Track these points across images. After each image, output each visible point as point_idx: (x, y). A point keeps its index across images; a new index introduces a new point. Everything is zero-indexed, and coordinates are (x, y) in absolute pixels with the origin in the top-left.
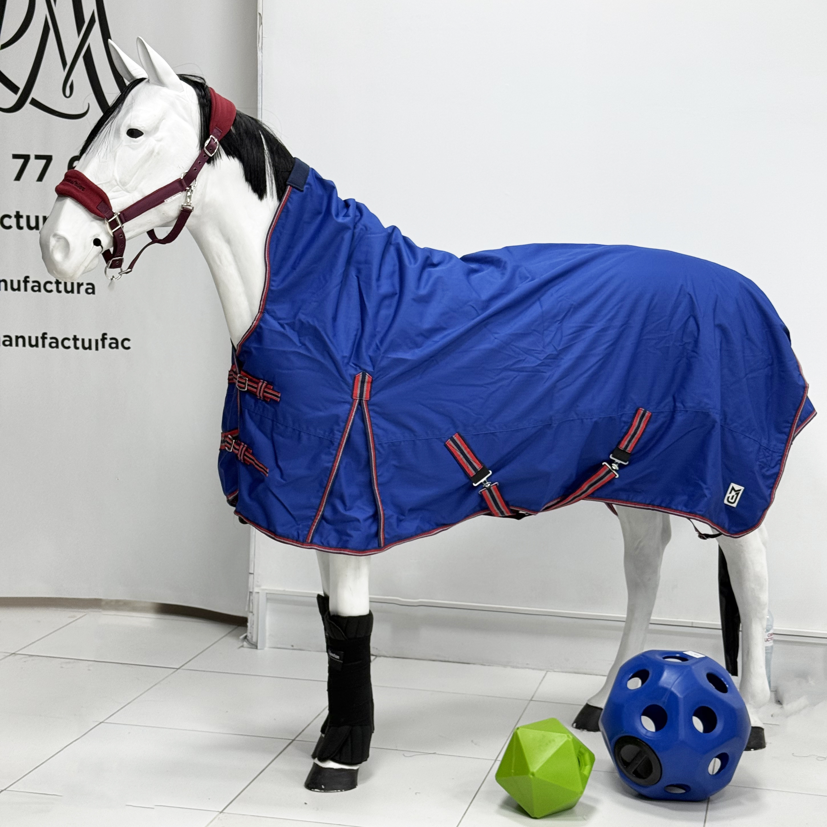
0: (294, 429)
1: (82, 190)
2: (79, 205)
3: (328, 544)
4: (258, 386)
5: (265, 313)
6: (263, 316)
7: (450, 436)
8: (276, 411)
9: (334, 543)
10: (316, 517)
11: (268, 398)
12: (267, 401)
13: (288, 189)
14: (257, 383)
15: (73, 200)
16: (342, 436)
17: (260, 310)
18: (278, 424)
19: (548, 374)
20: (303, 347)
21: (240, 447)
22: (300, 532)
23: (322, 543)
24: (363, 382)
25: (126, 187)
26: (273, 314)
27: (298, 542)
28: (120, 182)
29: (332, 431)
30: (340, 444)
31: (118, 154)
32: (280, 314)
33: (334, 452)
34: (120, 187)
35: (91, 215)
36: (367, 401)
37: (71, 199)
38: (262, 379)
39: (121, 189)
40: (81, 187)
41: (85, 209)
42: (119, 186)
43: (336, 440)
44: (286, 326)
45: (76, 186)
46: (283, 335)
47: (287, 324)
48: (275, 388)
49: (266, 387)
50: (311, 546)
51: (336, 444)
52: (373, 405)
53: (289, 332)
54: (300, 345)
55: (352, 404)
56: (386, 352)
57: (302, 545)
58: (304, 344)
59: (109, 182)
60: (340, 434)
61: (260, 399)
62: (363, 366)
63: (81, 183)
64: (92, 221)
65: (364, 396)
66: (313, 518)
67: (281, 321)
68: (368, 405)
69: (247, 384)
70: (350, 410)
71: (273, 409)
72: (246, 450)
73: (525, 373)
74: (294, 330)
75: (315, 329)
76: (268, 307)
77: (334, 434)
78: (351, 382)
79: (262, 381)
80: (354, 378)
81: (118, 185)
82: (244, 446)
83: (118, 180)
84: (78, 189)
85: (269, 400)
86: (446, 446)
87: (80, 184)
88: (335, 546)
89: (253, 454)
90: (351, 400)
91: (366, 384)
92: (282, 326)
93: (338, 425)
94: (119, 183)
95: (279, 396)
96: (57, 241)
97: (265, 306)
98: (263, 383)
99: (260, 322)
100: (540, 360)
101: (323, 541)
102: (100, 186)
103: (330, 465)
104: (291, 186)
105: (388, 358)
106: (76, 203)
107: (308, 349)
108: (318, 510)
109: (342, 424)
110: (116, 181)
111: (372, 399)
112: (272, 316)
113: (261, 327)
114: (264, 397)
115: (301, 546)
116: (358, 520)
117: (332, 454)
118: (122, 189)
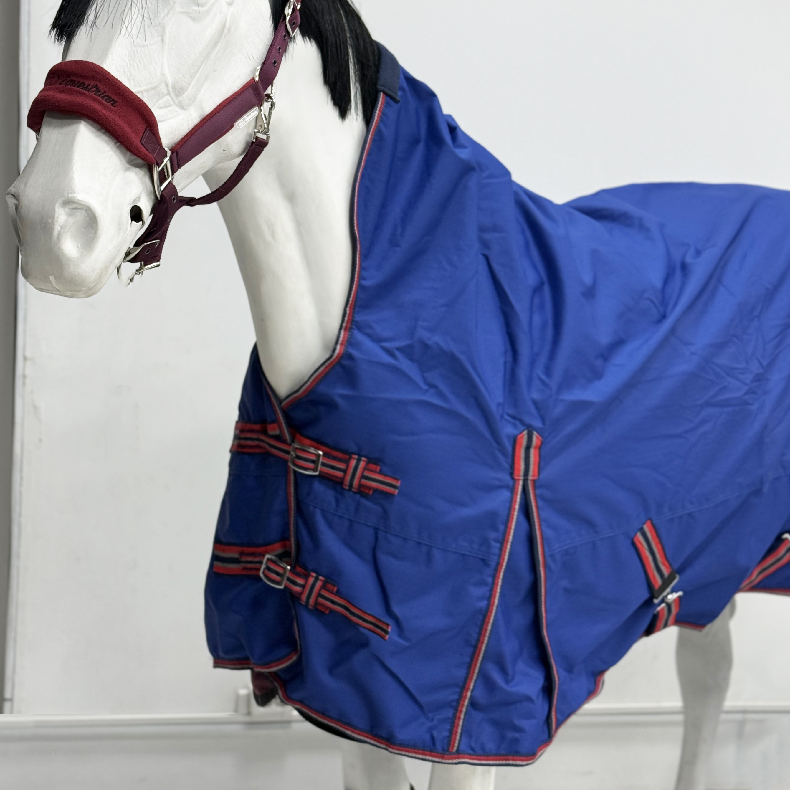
0: (419, 543)
1: (112, 104)
2: (105, 137)
3: (483, 749)
4: (348, 466)
5: (353, 329)
6: (352, 336)
7: (640, 527)
8: (385, 511)
9: (490, 746)
10: (462, 702)
11: (369, 488)
12: (368, 494)
13: (381, 99)
14: (347, 462)
15: (91, 125)
16: (502, 549)
17: (344, 325)
18: (389, 536)
19: (755, 407)
20: (432, 391)
21: (307, 580)
22: (435, 733)
23: (473, 749)
24: (528, 448)
25: (181, 98)
26: (368, 331)
27: (433, 754)
28: (174, 88)
29: (485, 542)
30: (499, 564)
31: (168, 30)
32: (381, 330)
33: (490, 580)
34: (172, 98)
35: (125, 156)
36: (534, 481)
37: (88, 123)
38: (355, 454)
39: (172, 103)
40: (109, 99)
41: (116, 143)
42: (170, 97)
43: (492, 556)
44: (397, 353)
45: (99, 96)
46: (395, 370)
47: (398, 349)
48: (385, 469)
49: (365, 469)
50: (458, 758)
51: (493, 564)
52: (541, 486)
53: (404, 364)
54: (425, 387)
55: (513, 490)
56: (560, 389)
57: (442, 758)
58: (432, 386)
59: (154, 88)
60: (498, 545)
61: (350, 490)
62: (527, 419)
63: (106, 90)
64: (127, 169)
65: (531, 473)
66: (454, 704)
67: (386, 345)
68: (535, 487)
69: (320, 464)
70: (512, 501)
71: (378, 509)
72: (324, 587)
73: (730, 409)
74: (412, 360)
75: (453, 357)
76: (358, 318)
77: (489, 547)
78: (509, 448)
79: (356, 457)
80: (514, 441)
81: (169, 94)
82: (317, 579)
83: (170, 84)
84: (104, 102)
85: (371, 492)
86: (634, 545)
87: (105, 92)
88: (494, 752)
89: (338, 593)
90: (511, 483)
91: (532, 451)
92: (389, 352)
93: (496, 530)
94: (171, 89)
95: (398, 484)
96: (70, 215)
97: (353, 316)
98: (359, 460)
99: (348, 348)
100: (746, 384)
101: (473, 745)
102: (139, 95)
103: (483, 604)
104: (385, 93)
105: (562, 401)
106: (98, 133)
107: (441, 395)
108: (463, 688)
109: (502, 528)
110: (167, 85)
111: (542, 476)
112: (368, 335)
113: (350, 357)
114: (361, 486)
115: (440, 760)
116: (529, 699)
117: (485, 583)
118: (174, 102)
